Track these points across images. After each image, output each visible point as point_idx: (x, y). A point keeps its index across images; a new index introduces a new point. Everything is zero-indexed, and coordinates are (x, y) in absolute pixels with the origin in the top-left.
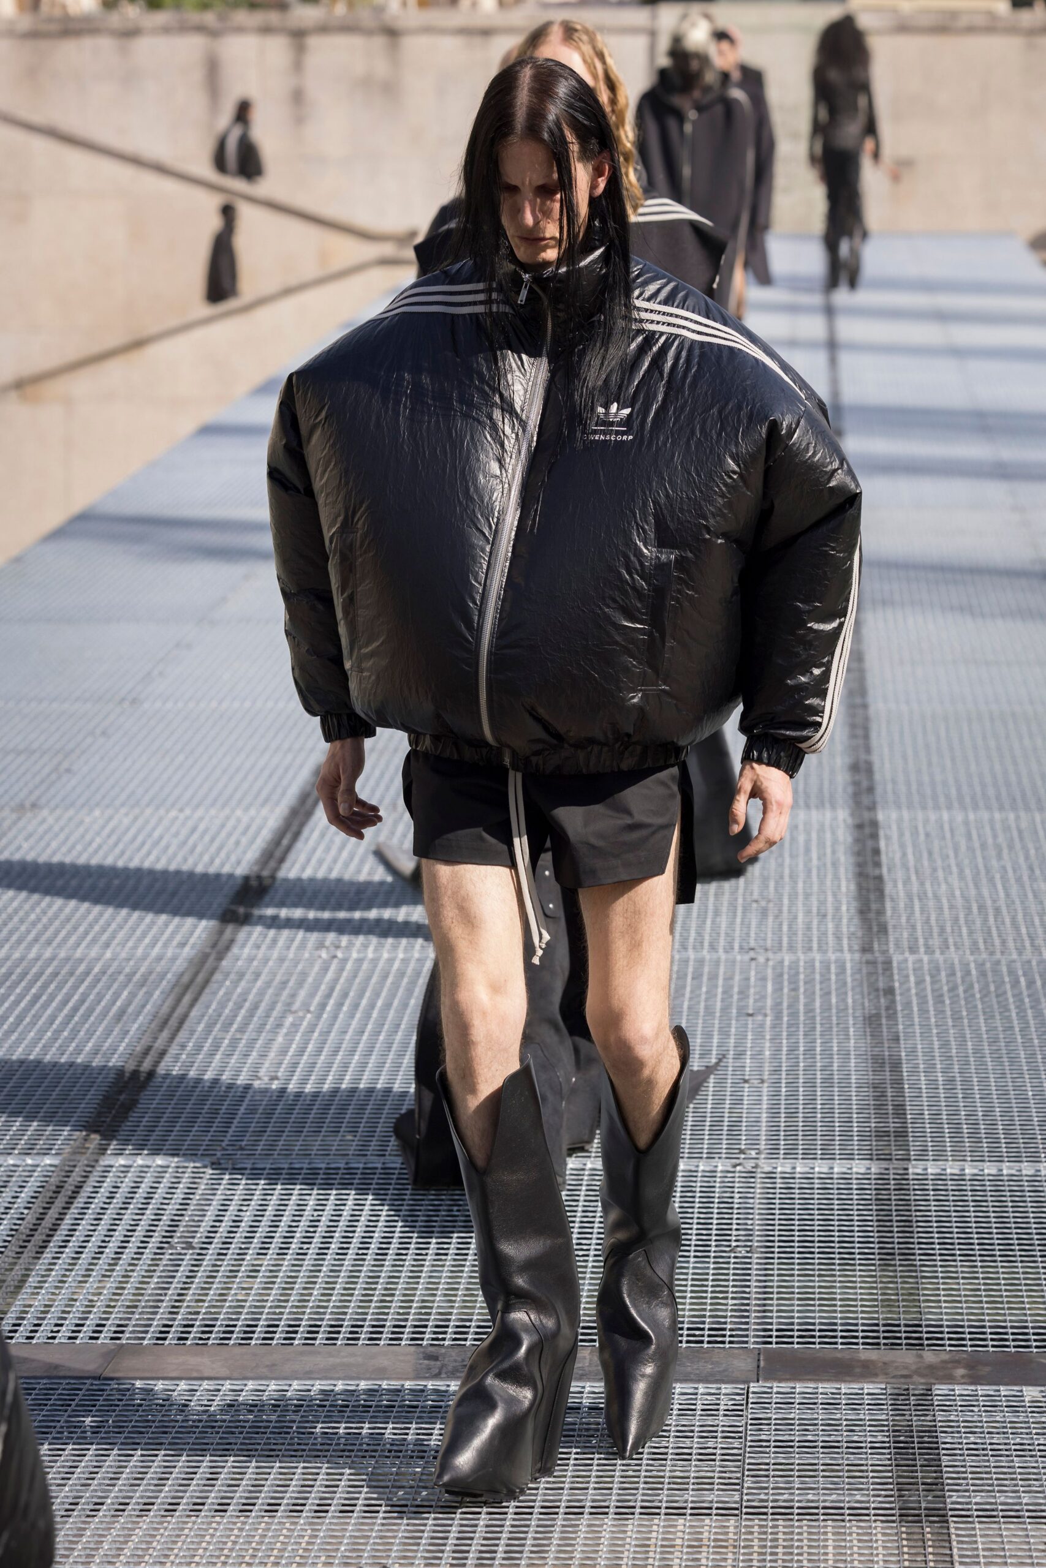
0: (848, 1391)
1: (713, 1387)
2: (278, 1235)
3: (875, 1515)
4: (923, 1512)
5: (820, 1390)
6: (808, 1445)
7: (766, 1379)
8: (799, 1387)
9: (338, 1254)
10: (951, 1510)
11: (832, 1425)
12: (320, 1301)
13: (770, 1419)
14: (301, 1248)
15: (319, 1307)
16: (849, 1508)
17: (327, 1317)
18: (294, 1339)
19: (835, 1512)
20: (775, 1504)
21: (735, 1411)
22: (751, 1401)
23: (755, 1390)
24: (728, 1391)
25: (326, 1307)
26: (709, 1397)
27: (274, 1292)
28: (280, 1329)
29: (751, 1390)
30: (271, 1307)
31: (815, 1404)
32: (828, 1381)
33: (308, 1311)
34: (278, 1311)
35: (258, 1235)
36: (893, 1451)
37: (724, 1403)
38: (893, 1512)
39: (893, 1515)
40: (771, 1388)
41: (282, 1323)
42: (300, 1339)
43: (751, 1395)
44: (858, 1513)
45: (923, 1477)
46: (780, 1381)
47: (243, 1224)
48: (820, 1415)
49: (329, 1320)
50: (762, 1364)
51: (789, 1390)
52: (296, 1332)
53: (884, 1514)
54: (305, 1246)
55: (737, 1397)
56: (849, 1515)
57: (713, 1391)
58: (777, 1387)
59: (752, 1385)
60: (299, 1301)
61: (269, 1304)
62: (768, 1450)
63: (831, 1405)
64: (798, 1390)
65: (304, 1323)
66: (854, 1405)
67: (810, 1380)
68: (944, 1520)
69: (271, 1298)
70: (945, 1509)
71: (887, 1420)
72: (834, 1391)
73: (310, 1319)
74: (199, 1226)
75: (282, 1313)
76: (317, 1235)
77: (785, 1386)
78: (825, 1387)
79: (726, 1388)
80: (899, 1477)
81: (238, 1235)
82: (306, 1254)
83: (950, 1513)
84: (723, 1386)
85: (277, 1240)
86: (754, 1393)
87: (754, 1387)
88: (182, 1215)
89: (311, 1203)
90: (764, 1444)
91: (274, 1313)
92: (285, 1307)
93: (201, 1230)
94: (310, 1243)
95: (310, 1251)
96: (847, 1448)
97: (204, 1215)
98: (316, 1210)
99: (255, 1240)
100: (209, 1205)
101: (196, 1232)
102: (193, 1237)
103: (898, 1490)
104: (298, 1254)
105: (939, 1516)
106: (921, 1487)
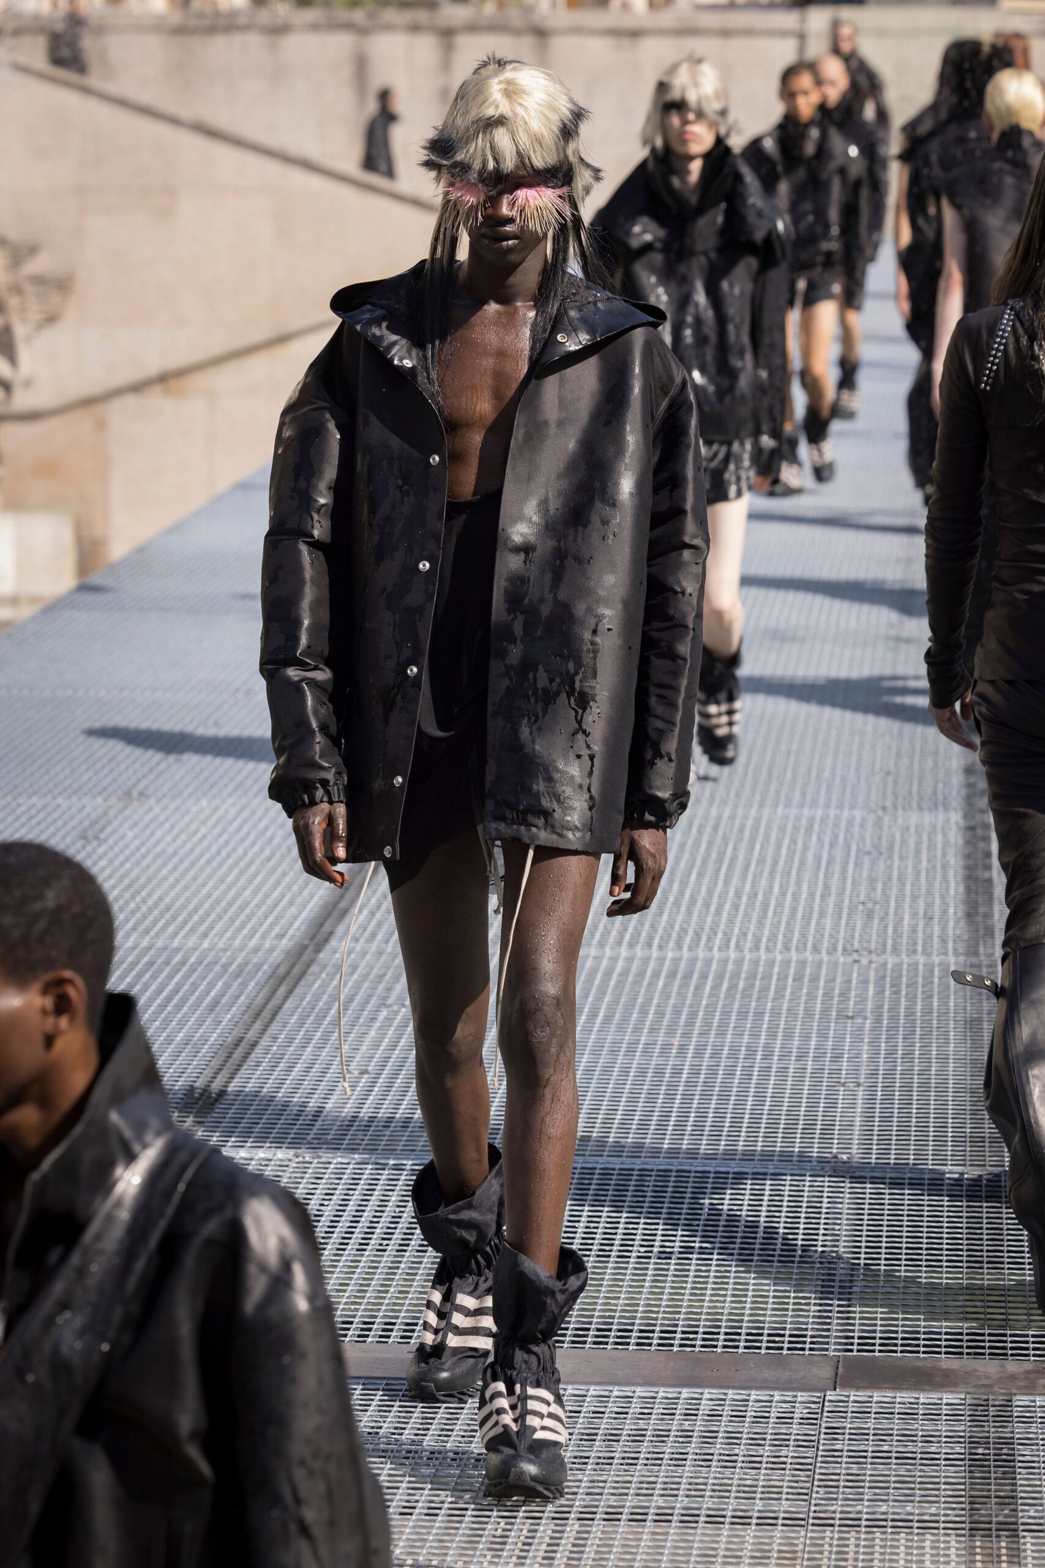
0: (927, 1401)
1: (788, 1395)
2: (358, 1230)
3: (944, 1528)
4: (994, 1526)
5: (898, 1400)
6: (882, 1457)
7: (844, 1387)
8: (877, 1396)
9: (418, 1251)
10: (1023, 1524)
11: (907, 1437)
12: (397, 1298)
13: (844, 1428)
14: (381, 1245)
15: (395, 1304)
16: (918, 1521)
17: (403, 1314)
18: (367, 1336)
19: (904, 1523)
20: (843, 1516)
21: (809, 1420)
22: (826, 1409)
23: (831, 1398)
24: (803, 1399)
25: (403, 1305)
26: (784, 1405)
27: (350, 1288)
28: (354, 1326)
29: (828, 1398)
30: (346, 1303)
31: (892, 1413)
32: (907, 1389)
33: (384, 1308)
34: (353, 1307)
35: (338, 1230)
36: (968, 1463)
37: (799, 1412)
38: (963, 1525)
39: (964, 1529)
40: (848, 1396)
41: (356, 1320)
42: (374, 1336)
43: (826, 1404)
44: (926, 1526)
45: (996, 1491)
46: (858, 1389)
47: (323, 1219)
48: (897, 1425)
49: (405, 1317)
50: (840, 1369)
51: (866, 1399)
52: (370, 1330)
53: (953, 1526)
54: (385, 1242)
55: (813, 1406)
56: (918, 1528)
57: (788, 1399)
58: (854, 1395)
59: (828, 1393)
60: (376, 1298)
61: (344, 1300)
62: (839, 1460)
63: (908, 1415)
64: (875, 1399)
65: (378, 1320)
66: (932, 1416)
67: (888, 1388)
68: (1014, 1534)
69: (347, 1294)
70: (1016, 1523)
71: (964, 1431)
72: (912, 1400)
73: (384, 1317)
75: (357, 1310)
76: (398, 1231)
77: (862, 1395)
78: (904, 1397)
79: (802, 1396)
80: (971, 1489)
82: (385, 1250)
83: (1021, 1527)
84: (799, 1394)
85: (357, 1236)
86: (830, 1401)
87: (831, 1395)
89: (393, 1199)
90: (836, 1454)
91: (350, 1310)
92: (360, 1304)
94: (390, 1239)
95: (390, 1248)
96: (922, 1459)
98: (398, 1206)
99: (335, 1235)
103: (970, 1503)
104: (378, 1250)
105: (1011, 1529)
106: (994, 1500)
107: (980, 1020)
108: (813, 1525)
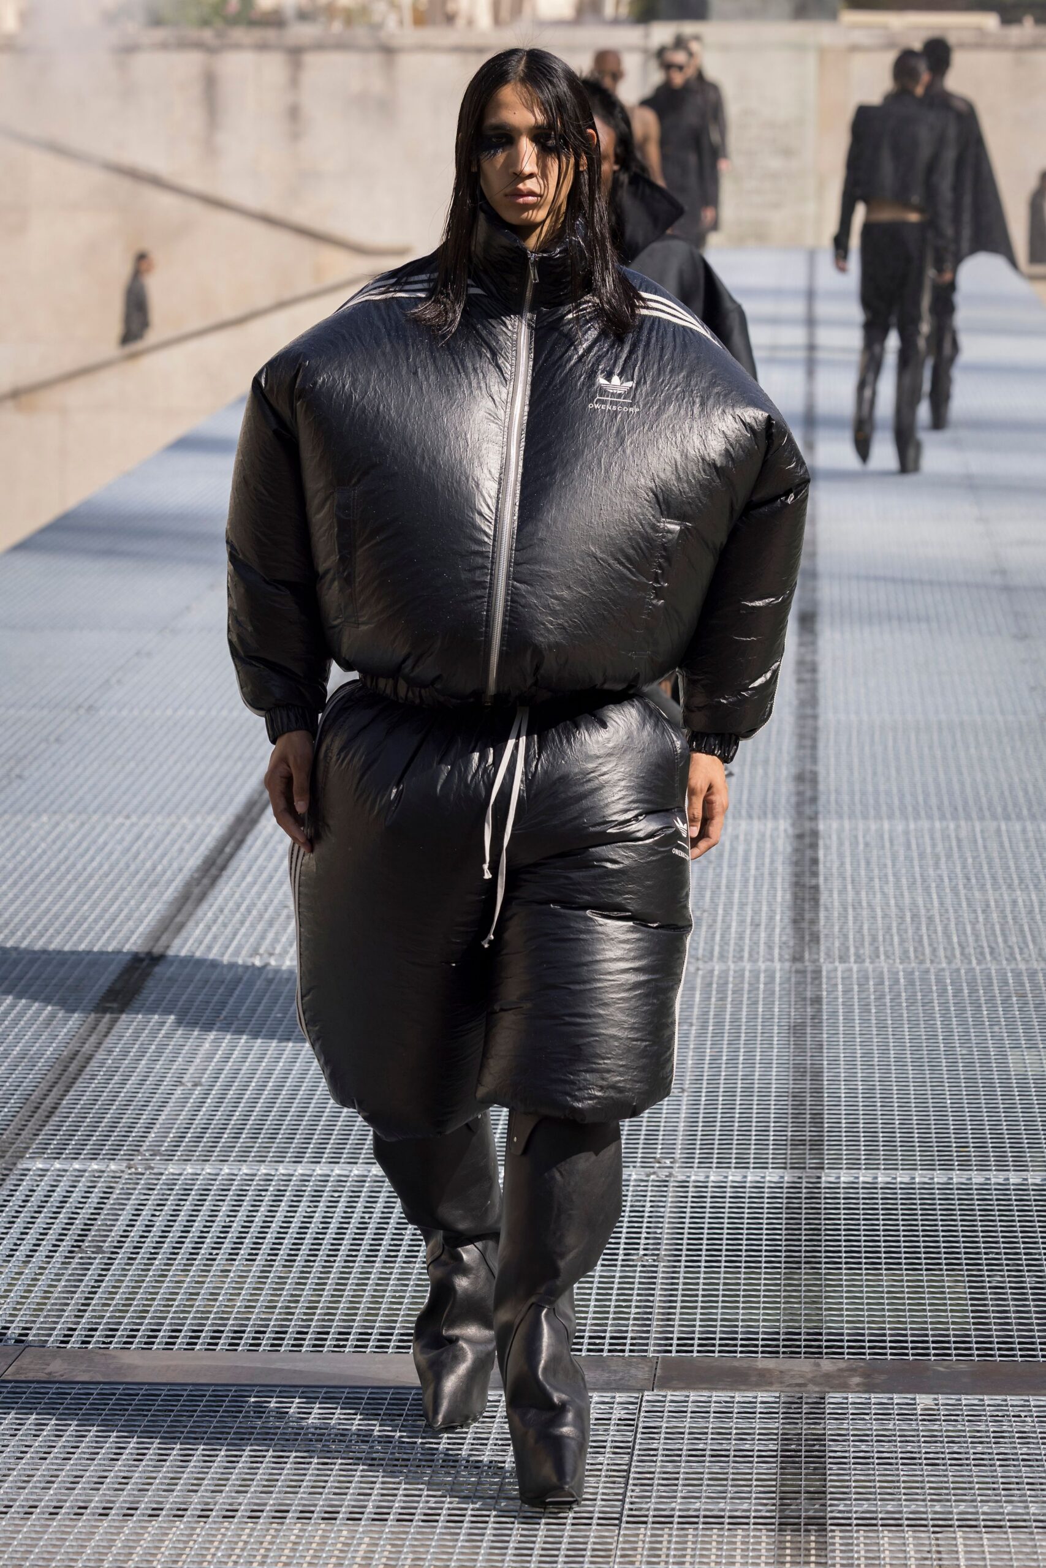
0: (742, 1400)
1: (607, 1396)
2: (188, 1240)
3: (755, 1524)
4: (802, 1521)
5: (714, 1399)
6: (696, 1455)
7: (662, 1387)
8: (693, 1395)
9: (247, 1260)
10: (831, 1518)
11: (723, 1434)
12: (226, 1306)
13: (660, 1427)
14: (211, 1254)
15: (224, 1312)
16: (730, 1517)
17: (231, 1322)
18: (196, 1344)
19: (714, 1520)
20: (656, 1513)
21: (628, 1423)
22: (643, 1409)
23: (649, 1398)
24: (621, 1400)
25: (231, 1312)
26: (602, 1406)
27: (179, 1297)
28: (182, 1334)
29: (645, 1398)
30: (175, 1312)
31: (708, 1412)
32: (723, 1389)
33: (212, 1316)
34: (182, 1316)
35: (168, 1240)
36: (779, 1459)
37: (618, 1413)
38: (773, 1520)
39: (773, 1524)
40: (665, 1396)
41: (185, 1328)
42: (202, 1344)
43: (644, 1404)
44: (737, 1521)
45: (807, 1486)
46: (675, 1389)
47: (154, 1229)
48: (712, 1423)
49: (233, 1325)
50: (658, 1371)
51: (683, 1398)
52: (198, 1337)
53: (763, 1522)
54: (215, 1252)
55: (631, 1407)
56: (729, 1524)
57: (607, 1400)
58: (671, 1395)
59: (646, 1393)
60: (205, 1306)
61: (173, 1309)
62: (654, 1458)
63: (724, 1414)
64: (691, 1399)
65: (206, 1328)
66: (747, 1413)
67: (705, 1389)
68: (822, 1528)
69: (176, 1303)
70: (824, 1518)
71: (777, 1428)
72: (728, 1399)
73: (213, 1325)
74: (111, 1231)
75: (186, 1318)
76: (227, 1240)
77: (679, 1395)
78: (719, 1395)
79: (620, 1397)
80: (782, 1485)
81: (148, 1240)
82: (214, 1260)
83: (830, 1522)
84: (618, 1395)
85: (188, 1245)
86: (648, 1401)
87: (648, 1395)
88: (95, 1219)
89: (224, 1209)
90: (652, 1453)
91: (179, 1318)
92: (189, 1312)
93: (113, 1234)
94: (219, 1249)
95: (219, 1257)
96: (735, 1456)
97: (117, 1220)
98: (229, 1216)
99: (165, 1245)
100: (123, 1209)
101: (107, 1236)
102: (104, 1241)
103: (781, 1499)
104: (208, 1259)
105: (819, 1524)
106: (803, 1496)
107: (803, 1025)
108: (627, 1522)
